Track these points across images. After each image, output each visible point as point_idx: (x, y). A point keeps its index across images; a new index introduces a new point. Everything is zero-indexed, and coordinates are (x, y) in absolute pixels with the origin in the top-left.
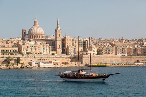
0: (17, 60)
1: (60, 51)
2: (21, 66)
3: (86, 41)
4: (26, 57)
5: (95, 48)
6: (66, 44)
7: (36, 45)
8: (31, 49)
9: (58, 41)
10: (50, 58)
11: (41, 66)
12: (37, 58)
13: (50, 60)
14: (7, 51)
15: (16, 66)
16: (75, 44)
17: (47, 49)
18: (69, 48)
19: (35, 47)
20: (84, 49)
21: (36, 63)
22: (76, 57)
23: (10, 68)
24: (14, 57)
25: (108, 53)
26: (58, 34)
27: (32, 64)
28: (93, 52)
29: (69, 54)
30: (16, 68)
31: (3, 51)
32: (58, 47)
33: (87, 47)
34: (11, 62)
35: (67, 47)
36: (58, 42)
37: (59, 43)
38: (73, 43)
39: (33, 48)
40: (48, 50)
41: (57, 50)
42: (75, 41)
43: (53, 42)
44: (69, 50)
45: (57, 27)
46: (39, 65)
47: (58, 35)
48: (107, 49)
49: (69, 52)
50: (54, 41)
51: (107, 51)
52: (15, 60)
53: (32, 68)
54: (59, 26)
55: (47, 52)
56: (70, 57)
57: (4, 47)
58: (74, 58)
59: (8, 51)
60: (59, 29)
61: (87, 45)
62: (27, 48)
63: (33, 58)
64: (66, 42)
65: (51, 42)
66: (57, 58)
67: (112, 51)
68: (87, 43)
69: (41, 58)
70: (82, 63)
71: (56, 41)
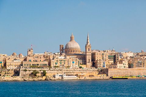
0: (43, 73)
1: (89, 64)
2: (45, 79)
3: (117, 55)
4: (52, 70)
5: (126, 62)
6: (96, 58)
7: (65, 59)
8: (61, 63)
9: (88, 55)
10: (77, 71)
11: (64, 79)
12: (64, 72)
13: (77, 73)
14: (37, 65)
15: (40, 78)
16: (105, 57)
17: (76, 63)
18: (98, 62)
19: (64, 61)
20: (114, 62)
21: (59, 76)
22: (103, 70)
23: (34, 80)
24: (41, 71)
25: (139, 66)
26: (88, 48)
27: (56, 76)
28: (124, 65)
29: (98, 67)
30: (41, 80)
31: (34, 65)
32: (87, 61)
33: (117, 61)
34: (37, 74)
35: (97, 61)
36: (87, 57)
37: (89, 57)
38: (103, 57)
39: (63, 62)
40: (78, 64)
41: (87, 63)
42: (105, 55)
43: (83, 56)
44: (98, 63)
45: (87, 43)
46: (62, 78)
47: (88, 50)
48: (138, 62)
49: (98, 65)
50: (85, 55)
51: (138, 64)
52: (41, 73)
53: (55, 80)
54: (89, 41)
55: (77, 65)
56: (98, 71)
57: (36, 61)
58: (101, 71)
59: (39, 65)
60: (89, 44)
61: (117, 59)
62: (56, 62)
63: (60, 71)
64: (96, 56)
65: (82, 56)
66: (84, 71)
67: (144, 64)
68: (117, 57)
69: (68, 72)
70: (107, 75)
71: (86, 55)
